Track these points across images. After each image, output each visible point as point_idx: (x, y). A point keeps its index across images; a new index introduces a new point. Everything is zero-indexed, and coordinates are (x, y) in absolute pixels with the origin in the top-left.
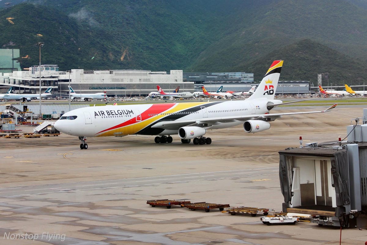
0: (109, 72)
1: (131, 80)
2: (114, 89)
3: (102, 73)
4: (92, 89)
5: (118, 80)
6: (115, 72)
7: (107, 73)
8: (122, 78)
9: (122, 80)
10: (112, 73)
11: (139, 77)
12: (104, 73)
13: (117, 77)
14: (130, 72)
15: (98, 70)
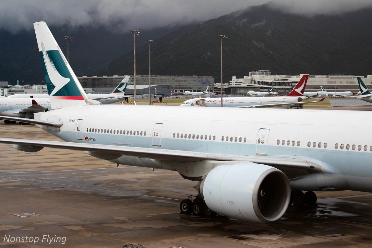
0: (325, 76)
1: (341, 82)
2: (330, 89)
3: (321, 77)
4: (315, 89)
5: (332, 82)
6: (330, 76)
7: (325, 77)
8: (335, 81)
9: (335, 82)
10: (328, 77)
11: (347, 80)
12: (323, 77)
13: (331, 80)
14: (341, 76)
15: (319, 74)
